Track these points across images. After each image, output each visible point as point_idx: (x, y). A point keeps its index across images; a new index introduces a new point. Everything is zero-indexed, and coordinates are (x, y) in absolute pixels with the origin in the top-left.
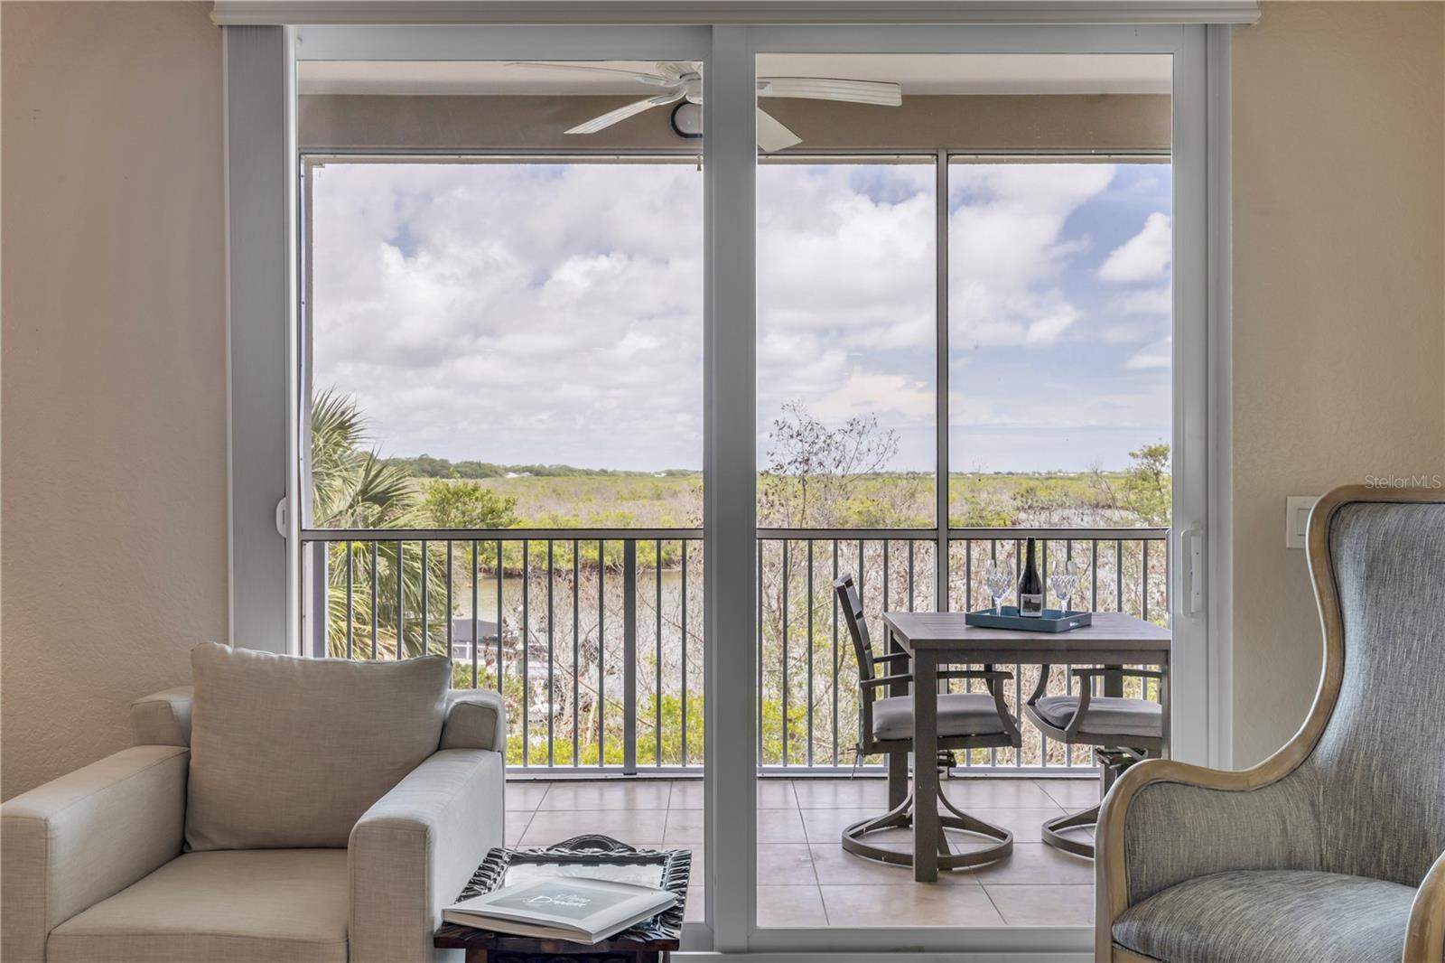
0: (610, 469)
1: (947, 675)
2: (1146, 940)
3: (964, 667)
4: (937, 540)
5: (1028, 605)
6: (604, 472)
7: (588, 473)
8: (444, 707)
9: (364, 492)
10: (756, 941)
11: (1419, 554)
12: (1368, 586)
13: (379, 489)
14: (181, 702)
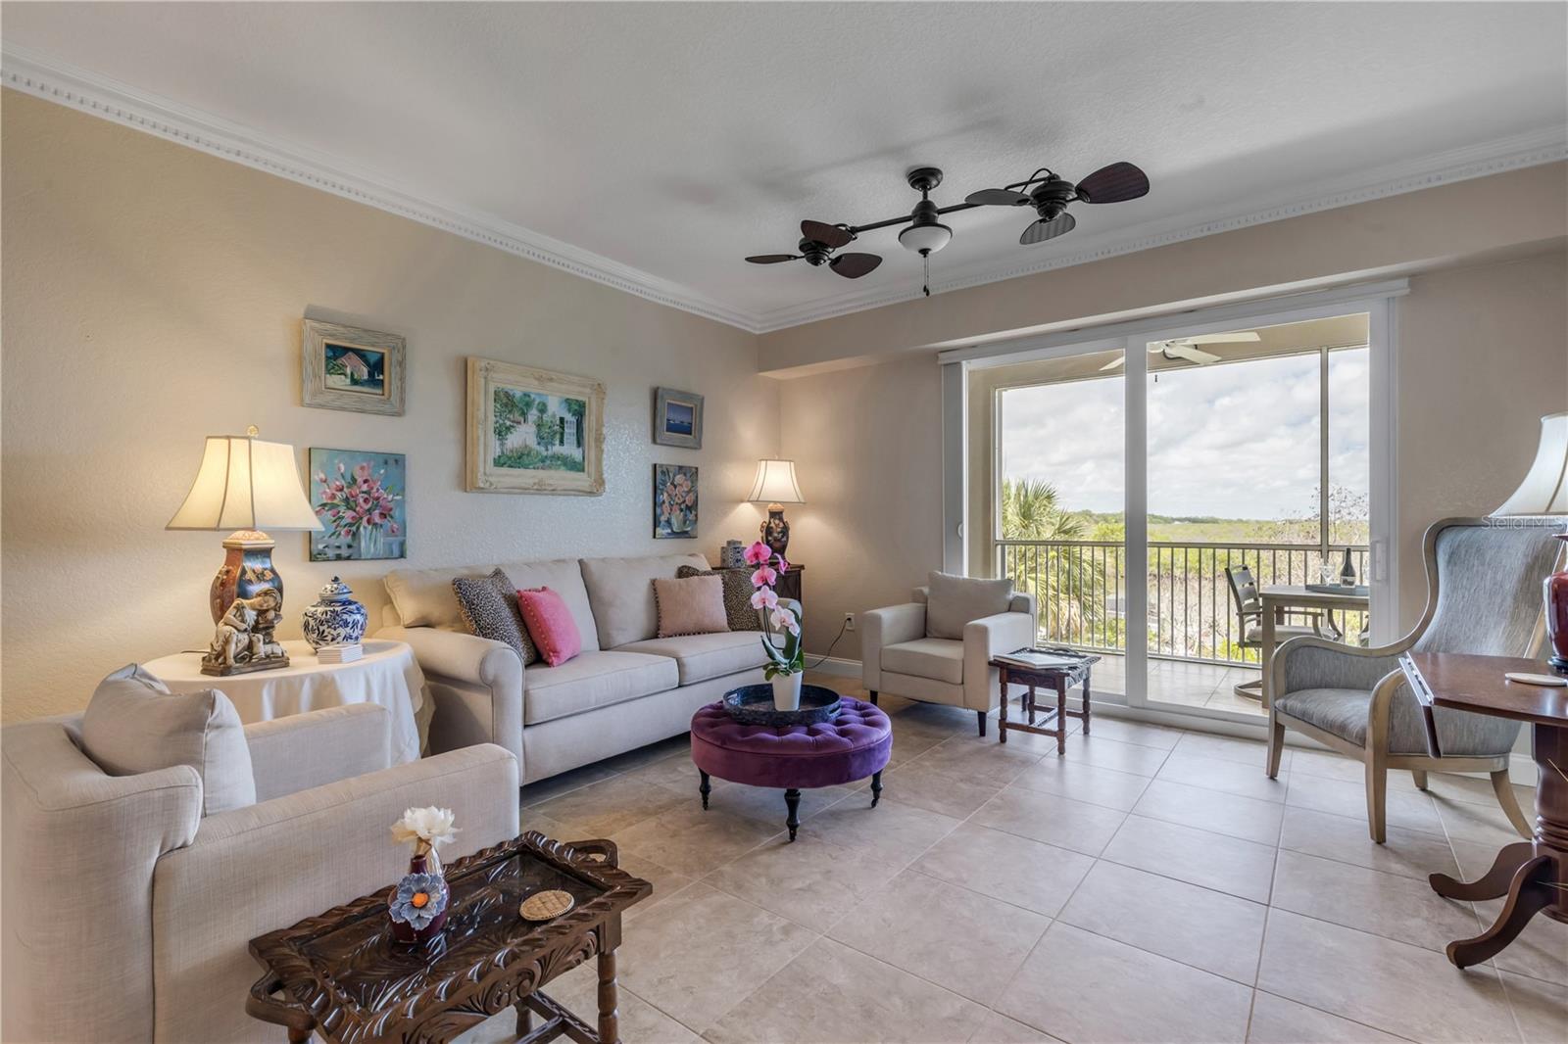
0: (1244, 519)
1: (1290, 612)
2: (1285, 707)
3: (1302, 609)
4: (1321, 551)
5: (1345, 582)
6: (1240, 521)
7: (1229, 522)
8: (1011, 597)
9: (1059, 529)
10: (1146, 705)
11: (1474, 550)
12: (1448, 566)
13: (1068, 527)
14: (926, 590)
